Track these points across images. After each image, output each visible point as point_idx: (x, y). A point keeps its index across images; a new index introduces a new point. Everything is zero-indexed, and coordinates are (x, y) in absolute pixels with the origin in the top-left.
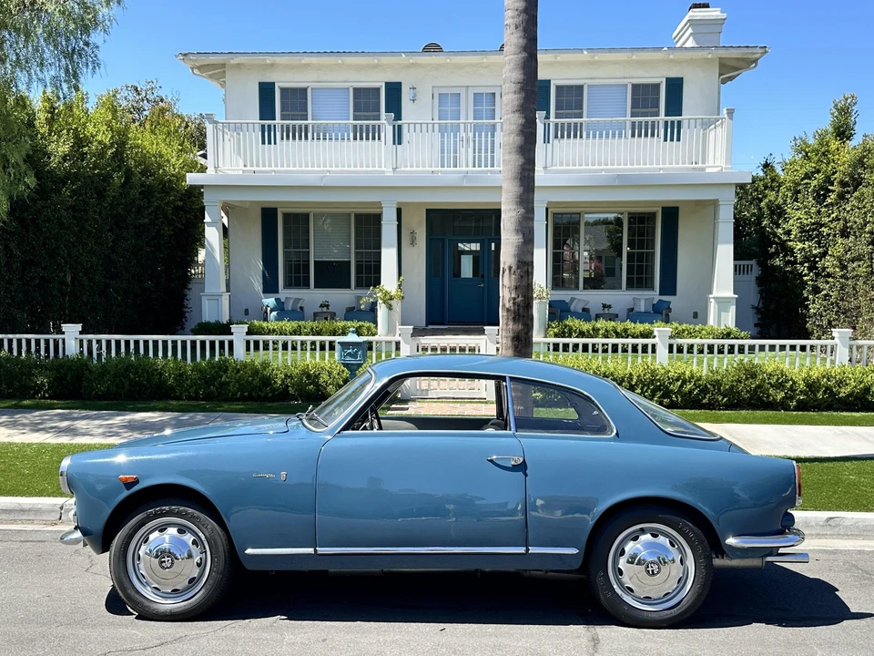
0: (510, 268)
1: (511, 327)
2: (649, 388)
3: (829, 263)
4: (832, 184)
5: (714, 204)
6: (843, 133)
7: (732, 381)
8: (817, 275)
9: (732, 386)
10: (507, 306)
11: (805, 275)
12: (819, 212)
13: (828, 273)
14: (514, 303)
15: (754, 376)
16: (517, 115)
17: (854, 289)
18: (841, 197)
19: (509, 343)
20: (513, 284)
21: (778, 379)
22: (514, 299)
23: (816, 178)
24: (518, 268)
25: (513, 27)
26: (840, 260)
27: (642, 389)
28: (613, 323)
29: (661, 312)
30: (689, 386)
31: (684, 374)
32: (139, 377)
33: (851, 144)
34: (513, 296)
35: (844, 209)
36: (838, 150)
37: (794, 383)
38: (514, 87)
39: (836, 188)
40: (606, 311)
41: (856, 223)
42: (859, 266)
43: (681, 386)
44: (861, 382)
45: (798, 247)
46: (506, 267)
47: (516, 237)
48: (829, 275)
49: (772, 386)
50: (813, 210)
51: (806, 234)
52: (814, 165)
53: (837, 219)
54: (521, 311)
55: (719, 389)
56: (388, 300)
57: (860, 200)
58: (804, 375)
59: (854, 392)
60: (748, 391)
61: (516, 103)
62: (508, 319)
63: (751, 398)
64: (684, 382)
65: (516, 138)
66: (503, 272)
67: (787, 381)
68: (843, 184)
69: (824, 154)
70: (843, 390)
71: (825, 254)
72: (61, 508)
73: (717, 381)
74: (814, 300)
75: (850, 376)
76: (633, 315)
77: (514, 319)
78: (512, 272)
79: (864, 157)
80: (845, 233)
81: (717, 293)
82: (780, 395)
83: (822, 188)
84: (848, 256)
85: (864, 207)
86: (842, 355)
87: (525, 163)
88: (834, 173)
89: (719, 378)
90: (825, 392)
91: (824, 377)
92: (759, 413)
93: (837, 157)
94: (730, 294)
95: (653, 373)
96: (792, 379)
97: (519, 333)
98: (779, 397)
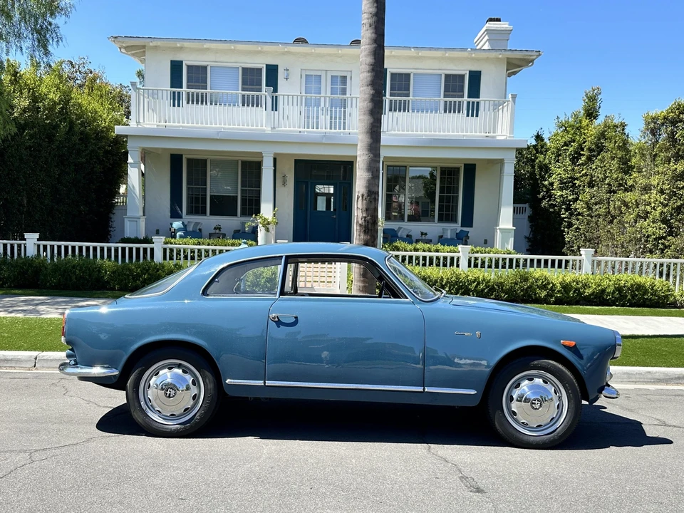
0: (363, 195)
1: (362, 237)
2: (454, 287)
3: (579, 206)
4: (583, 150)
5: (501, 162)
6: (591, 114)
7: (511, 283)
8: (571, 214)
9: (512, 286)
10: (360, 222)
11: (563, 214)
12: (573, 170)
13: (579, 212)
14: (365, 221)
15: (526, 280)
16: (370, 87)
17: (596, 223)
18: (589, 159)
20: (365, 206)
21: (543, 282)
22: (365, 217)
23: (572, 146)
24: (368, 196)
25: (368, 25)
26: (587, 203)
27: (450, 288)
28: (428, 245)
29: (462, 239)
30: (482, 286)
31: (478, 277)
32: (83, 273)
33: (596, 122)
34: (364, 215)
35: (591, 168)
36: (588, 125)
37: (554, 285)
38: (367, 68)
39: (585, 152)
40: (423, 237)
41: (598, 177)
42: (600, 208)
43: (476, 286)
44: (599, 285)
45: (558, 194)
46: (360, 195)
47: (367, 174)
48: (579, 214)
49: (538, 287)
50: (570, 168)
51: (564, 185)
52: (570, 136)
53: (586, 175)
54: (370, 226)
55: (502, 289)
56: (266, 224)
57: (602, 161)
58: (560, 280)
59: (594, 292)
60: (522, 291)
61: (369, 79)
62: (360, 232)
63: (524, 295)
64: (478, 284)
65: (369, 104)
66: (358, 199)
67: (549, 284)
68: (590, 150)
69: (577, 128)
70: (587, 291)
71: (577, 199)
72: (36, 359)
73: (501, 283)
74: (568, 232)
75: (592, 281)
76: (442, 240)
77: (365, 232)
78: (364, 198)
79: (606, 131)
80: (591, 185)
81: (501, 226)
82: (544, 294)
83: (576, 153)
84: (593, 201)
85: (605, 166)
86: (587, 266)
87: (374, 122)
88: (584, 142)
89: (503, 281)
90: (574, 292)
91: (574, 281)
93: (586, 131)
94: (510, 226)
95: (458, 277)
96: (552, 283)
97: (367, 241)
98: (543, 295)
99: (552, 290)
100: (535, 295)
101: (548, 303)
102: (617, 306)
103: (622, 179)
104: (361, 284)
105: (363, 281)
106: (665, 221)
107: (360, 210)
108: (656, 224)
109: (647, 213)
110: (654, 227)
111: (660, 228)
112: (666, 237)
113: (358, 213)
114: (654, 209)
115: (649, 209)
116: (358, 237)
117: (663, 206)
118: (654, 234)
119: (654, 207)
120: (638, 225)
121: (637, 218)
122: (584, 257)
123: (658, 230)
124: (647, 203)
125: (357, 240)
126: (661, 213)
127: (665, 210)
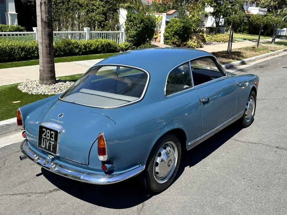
0: (45, 3)
1: (47, 30)
9: (64, 48)
10: (45, 20)
14: (48, 19)
15: (69, 44)
19: (47, 37)
20: (47, 10)
22: (48, 17)
24: (48, 3)
34: (47, 16)
44: (96, 45)
46: (43, 2)
49: (75, 48)
58: (83, 43)
60: (68, 50)
62: (45, 26)
63: (69, 52)
73: (60, 47)
75: (93, 43)
77: (48, 26)
78: (46, 5)
90: (88, 49)
92: (74, 57)
94: (15, 12)
97: (50, 32)
98: (77, 51)
99: (80, 48)
100: (74, 51)
102: (102, 53)
104: (49, 59)
105: (50, 57)
106: (105, 14)
107: (44, 13)
108: (100, 15)
109: (93, 9)
110: (99, 16)
111: (102, 17)
112: (105, 21)
113: (42, 14)
114: (98, 8)
115: (95, 8)
116: (43, 30)
117: (103, 7)
118: (99, 20)
119: (98, 7)
120: (90, 15)
121: (87, 11)
122: (86, 31)
123: (101, 18)
124: (93, 5)
125: (43, 32)
126: (102, 10)
127: (105, 9)
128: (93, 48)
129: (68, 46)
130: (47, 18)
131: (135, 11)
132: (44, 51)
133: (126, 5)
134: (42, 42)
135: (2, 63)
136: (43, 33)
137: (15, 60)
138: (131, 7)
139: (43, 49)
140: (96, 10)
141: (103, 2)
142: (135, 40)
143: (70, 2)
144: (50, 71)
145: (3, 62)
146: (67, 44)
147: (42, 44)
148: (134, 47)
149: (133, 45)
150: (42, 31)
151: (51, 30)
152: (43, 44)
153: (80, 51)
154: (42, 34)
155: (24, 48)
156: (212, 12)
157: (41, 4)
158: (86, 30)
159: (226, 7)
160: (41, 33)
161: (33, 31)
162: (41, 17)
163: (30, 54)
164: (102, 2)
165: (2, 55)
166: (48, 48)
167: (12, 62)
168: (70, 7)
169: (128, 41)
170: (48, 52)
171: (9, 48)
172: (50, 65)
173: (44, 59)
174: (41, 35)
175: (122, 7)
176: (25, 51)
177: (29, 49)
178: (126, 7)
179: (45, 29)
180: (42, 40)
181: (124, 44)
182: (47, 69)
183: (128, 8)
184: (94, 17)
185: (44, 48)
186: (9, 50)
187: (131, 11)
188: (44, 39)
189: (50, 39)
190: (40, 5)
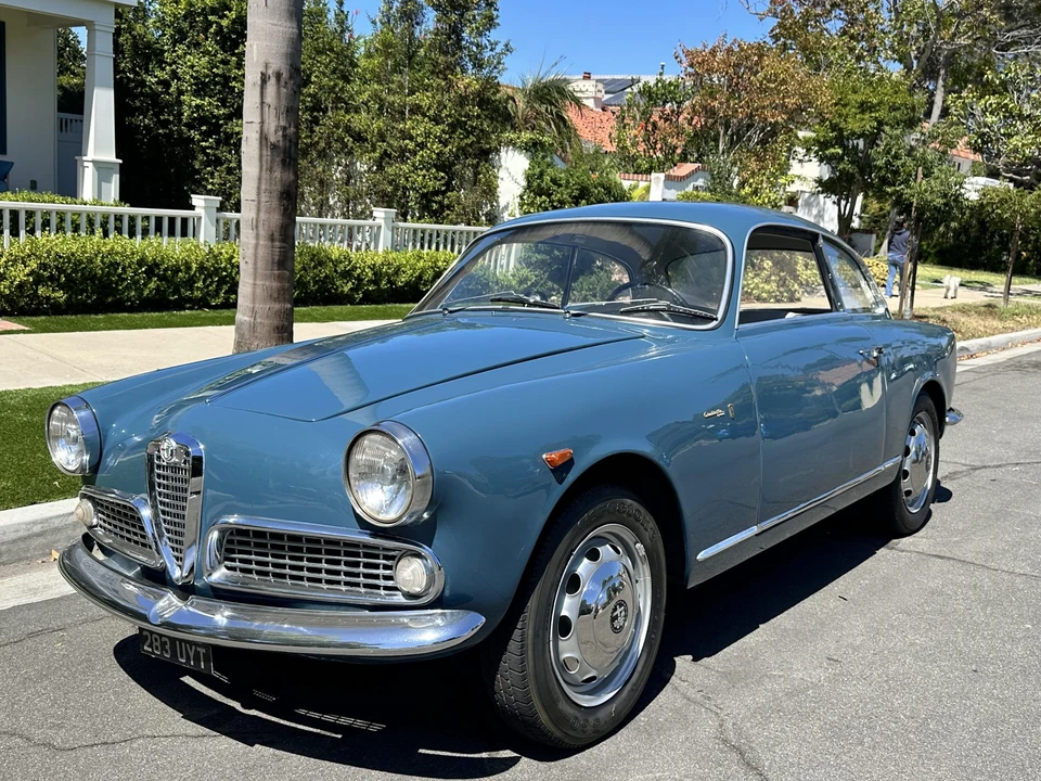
0: (278, 76)
1: (278, 174)
10: (272, 139)
14: (284, 136)
15: (321, 263)
19: (275, 203)
20: (284, 102)
22: (284, 129)
24: (291, 77)
34: (282, 123)
46: (270, 72)
47: (288, 24)
59: (410, 281)
62: (272, 161)
66: (264, 81)
67: (354, 269)
77: (283, 161)
78: (282, 83)
81: (92, 153)
82: (347, 287)
90: (387, 281)
91: (384, 264)
94: (110, 156)
97: (289, 186)
98: (346, 289)
99: (359, 279)
100: (336, 289)
101: (352, 302)
103: (342, 90)
104: (275, 284)
105: (280, 278)
107: (273, 111)
108: (428, 171)
109: (403, 151)
110: (424, 176)
111: (435, 178)
112: (444, 193)
113: (266, 117)
114: (422, 146)
115: (411, 145)
116: (265, 175)
117: (440, 142)
118: (425, 188)
119: (422, 143)
120: (389, 170)
121: (381, 158)
122: (382, 222)
123: (429, 180)
124: (406, 135)
125: (263, 182)
126: (438, 154)
127: (447, 149)
128: (402, 280)
129: (315, 267)
130: (280, 133)
131: (555, 157)
132: (261, 252)
133: (526, 136)
134: (257, 221)
135: (72, 314)
136: (263, 187)
137: (119, 307)
138: (542, 144)
139: (256, 247)
140: (415, 153)
141: (441, 127)
142: (555, 259)
143: (317, 124)
144: (277, 328)
145: (76, 314)
146: (312, 260)
147: (257, 227)
148: (550, 284)
149: (549, 278)
150: (260, 179)
151: (292, 177)
152: (261, 228)
153: (354, 290)
154: (259, 188)
155: (157, 265)
156: (826, 177)
157: (264, 79)
158: (383, 215)
159: (888, 153)
160: (256, 185)
161: (192, 208)
162: (259, 126)
163: (177, 291)
164: (437, 124)
165: (76, 284)
166: (277, 244)
167: (110, 315)
168: (318, 143)
169: (529, 265)
170: (277, 258)
171: (102, 261)
172: (277, 306)
173: (259, 282)
174: (255, 192)
175: (511, 143)
176: (162, 278)
177: (177, 270)
178: (526, 144)
179: (271, 170)
180: (259, 210)
181: (513, 276)
182: (266, 322)
183: (533, 148)
184: (407, 179)
185: (262, 242)
186: (101, 269)
187: (543, 158)
188: (263, 209)
189: (286, 210)
190: (259, 83)
